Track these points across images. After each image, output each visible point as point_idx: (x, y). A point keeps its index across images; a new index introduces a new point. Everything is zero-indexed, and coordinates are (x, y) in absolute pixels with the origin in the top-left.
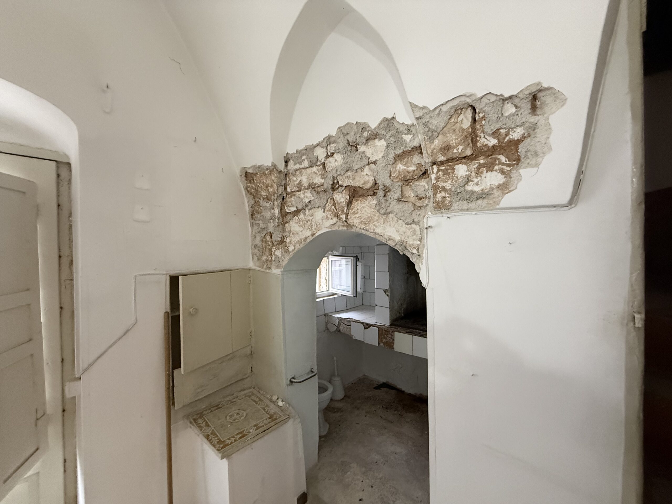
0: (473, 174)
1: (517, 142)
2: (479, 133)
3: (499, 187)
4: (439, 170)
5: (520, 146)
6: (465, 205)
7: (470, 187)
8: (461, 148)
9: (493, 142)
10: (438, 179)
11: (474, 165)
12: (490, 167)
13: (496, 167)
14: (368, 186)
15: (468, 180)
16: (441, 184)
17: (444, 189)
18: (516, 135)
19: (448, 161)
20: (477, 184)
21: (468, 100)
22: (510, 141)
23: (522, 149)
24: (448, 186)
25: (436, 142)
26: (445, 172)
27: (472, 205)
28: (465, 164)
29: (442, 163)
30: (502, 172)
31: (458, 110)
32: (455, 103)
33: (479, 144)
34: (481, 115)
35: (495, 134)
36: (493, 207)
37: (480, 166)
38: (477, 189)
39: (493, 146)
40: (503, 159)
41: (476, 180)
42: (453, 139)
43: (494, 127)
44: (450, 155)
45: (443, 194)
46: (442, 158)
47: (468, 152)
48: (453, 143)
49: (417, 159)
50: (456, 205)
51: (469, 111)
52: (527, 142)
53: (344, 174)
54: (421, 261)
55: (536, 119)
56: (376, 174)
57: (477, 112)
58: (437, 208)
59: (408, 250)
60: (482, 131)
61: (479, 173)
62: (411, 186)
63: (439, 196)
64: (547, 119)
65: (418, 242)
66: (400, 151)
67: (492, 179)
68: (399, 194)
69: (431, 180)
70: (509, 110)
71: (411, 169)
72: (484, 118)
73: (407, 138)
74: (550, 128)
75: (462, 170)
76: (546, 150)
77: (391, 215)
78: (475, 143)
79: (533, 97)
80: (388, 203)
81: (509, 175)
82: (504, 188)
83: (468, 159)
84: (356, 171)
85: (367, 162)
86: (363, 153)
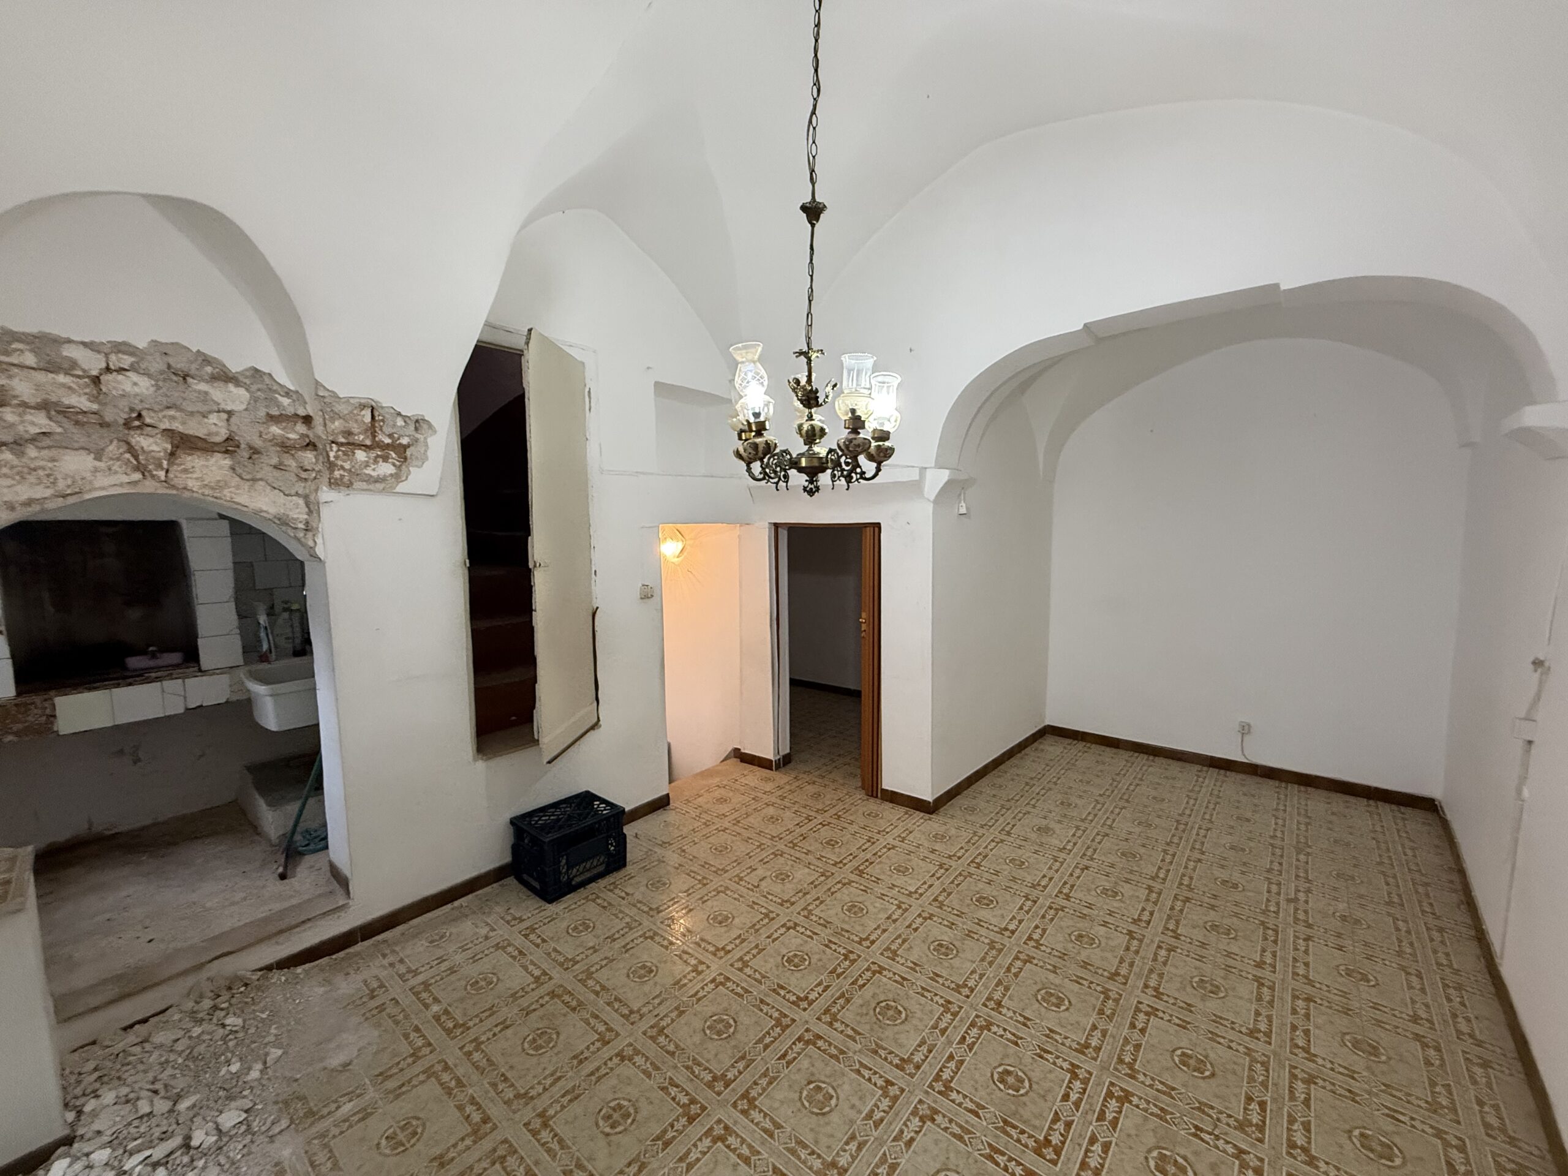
0: (372, 461)
1: (405, 447)
2: (377, 430)
3: (391, 475)
4: (339, 450)
5: (408, 450)
6: (364, 485)
7: (368, 471)
8: (362, 437)
9: (388, 441)
10: (336, 457)
11: (373, 454)
12: (386, 459)
13: (390, 460)
14: (218, 439)
15: (367, 464)
16: (340, 463)
17: (342, 468)
18: (405, 441)
19: (348, 444)
20: (374, 470)
21: (374, 404)
22: (400, 444)
23: (408, 453)
24: (347, 466)
25: (337, 423)
26: (345, 453)
27: (371, 487)
28: (365, 451)
29: (342, 444)
30: (394, 465)
31: (363, 407)
32: (363, 401)
33: (377, 439)
34: (381, 418)
35: (390, 436)
36: (389, 491)
37: (378, 456)
38: (374, 474)
39: (388, 444)
40: (394, 455)
41: (373, 467)
42: (354, 427)
43: (391, 430)
44: (351, 440)
45: (342, 472)
46: (343, 440)
47: (368, 442)
48: (356, 430)
49: (301, 428)
50: (357, 485)
51: (370, 410)
52: (412, 448)
53: (161, 411)
54: (314, 535)
55: (418, 436)
56: (234, 428)
57: (376, 414)
58: (334, 484)
59: (287, 524)
60: (381, 430)
61: (376, 462)
62: (293, 455)
63: (337, 474)
64: (425, 439)
65: (306, 517)
66: (275, 412)
67: (386, 469)
68: (275, 461)
69: (328, 456)
70: (400, 422)
71: (292, 436)
72: (383, 421)
73: (285, 401)
74: (427, 446)
75: (361, 455)
76: (424, 458)
77: (261, 483)
78: (374, 437)
79: (417, 421)
80: (257, 468)
81: (399, 468)
82: (397, 477)
83: (367, 448)
84: (192, 414)
85: (215, 408)
86: (206, 393)
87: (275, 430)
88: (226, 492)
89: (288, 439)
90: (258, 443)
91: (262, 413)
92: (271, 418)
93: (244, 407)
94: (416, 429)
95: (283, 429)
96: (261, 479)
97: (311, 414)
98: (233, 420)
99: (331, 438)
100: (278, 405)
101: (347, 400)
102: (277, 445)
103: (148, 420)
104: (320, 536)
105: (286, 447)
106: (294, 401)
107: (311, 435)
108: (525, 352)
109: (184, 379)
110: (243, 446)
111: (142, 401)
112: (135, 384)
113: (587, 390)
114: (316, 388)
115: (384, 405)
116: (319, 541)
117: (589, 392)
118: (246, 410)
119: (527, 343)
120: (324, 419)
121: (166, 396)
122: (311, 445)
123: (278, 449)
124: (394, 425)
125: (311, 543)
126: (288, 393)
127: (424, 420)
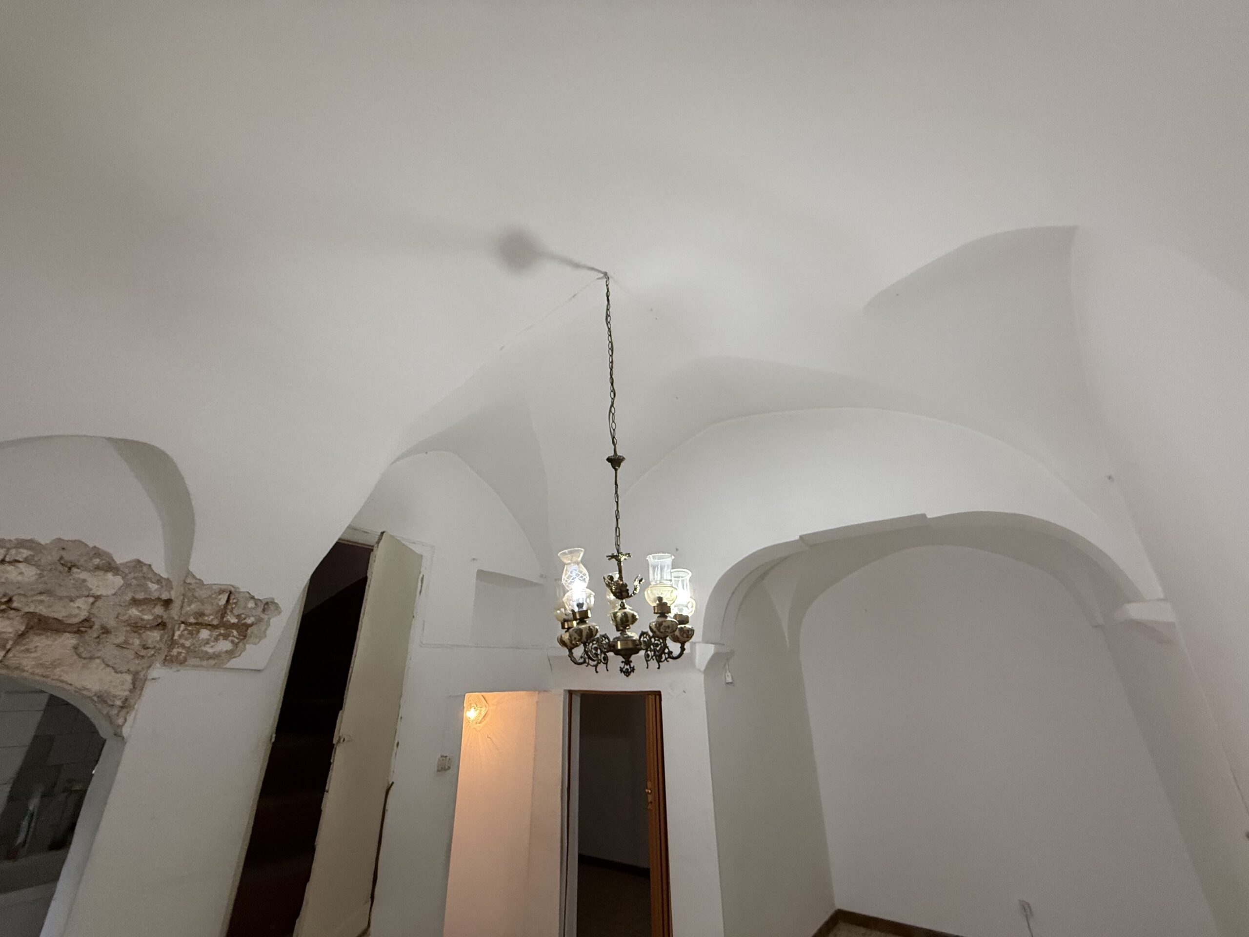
0: (213, 639)
1: (248, 626)
2: (228, 611)
3: (227, 652)
4: (185, 630)
5: (250, 628)
6: (196, 661)
7: (206, 648)
8: (212, 617)
9: (234, 620)
10: (180, 636)
11: (216, 633)
12: (226, 637)
13: (230, 638)
14: (75, 621)
15: (207, 642)
16: (182, 641)
17: (183, 646)
18: (249, 621)
19: (197, 624)
20: (212, 647)
21: (233, 589)
22: (245, 623)
23: (249, 631)
24: (188, 644)
25: (193, 606)
26: (191, 633)
27: (204, 663)
28: (210, 630)
29: (191, 624)
30: (232, 642)
31: (221, 592)
32: (223, 587)
33: (225, 619)
34: (235, 601)
35: (238, 616)
36: (219, 667)
37: (220, 635)
38: (210, 651)
39: (233, 624)
40: (235, 633)
41: (212, 644)
42: (208, 609)
43: (240, 611)
44: (200, 620)
45: (180, 650)
46: (193, 621)
47: (215, 622)
48: (207, 612)
49: (159, 610)
50: (191, 661)
51: (227, 595)
52: (254, 627)
53: (33, 596)
54: (128, 713)
55: (263, 616)
56: (95, 611)
57: (232, 597)
58: (169, 661)
59: (105, 702)
60: (231, 611)
61: (216, 639)
62: (140, 634)
63: (175, 652)
64: (269, 619)
65: (127, 693)
66: (141, 596)
67: (224, 645)
68: (120, 639)
69: (173, 635)
70: (251, 604)
71: (146, 617)
72: (236, 603)
73: (153, 587)
74: (268, 625)
75: (205, 634)
76: (263, 635)
77: (98, 661)
78: (223, 617)
79: (267, 603)
80: (100, 647)
81: (236, 645)
82: (231, 654)
83: (211, 626)
84: (61, 598)
85: (86, 593)
86: (84, 581)
87: (134, 612)
88: (58, 671)
89: (142, 620)
90: (112, 623)
91: (128, 597)
92: (135, 602)
93: (113, 592)
94: (264, 610)
95: (140, 612)
96: (98, 658)
97: (173, 598)
98: (99, 603)
99: (182, 619)
100: (146, 589)
101: (210, 586)
102: (129, 625)
103: (15, 605)
104: (133, 714)
105: (137, 627)
106: (162, 587)
107: (165, 617)
108: (375, 549)
109: (70, 569)
110: (96, 627)
111: (19, 588)
112: (21, 573)
113: (421, 576)
114: (187, 577)
115: (242, 590)
116: (130, 719)
117: (422, 579)
118: (114, 595)
119: (378, 543)
120: (183, 603)
121: (45, 583)
122: (162, 625)
123: (128, 628)
124: (245, 607)
125: (120, 721)
126: (159, 580)
127: (273, 603)
